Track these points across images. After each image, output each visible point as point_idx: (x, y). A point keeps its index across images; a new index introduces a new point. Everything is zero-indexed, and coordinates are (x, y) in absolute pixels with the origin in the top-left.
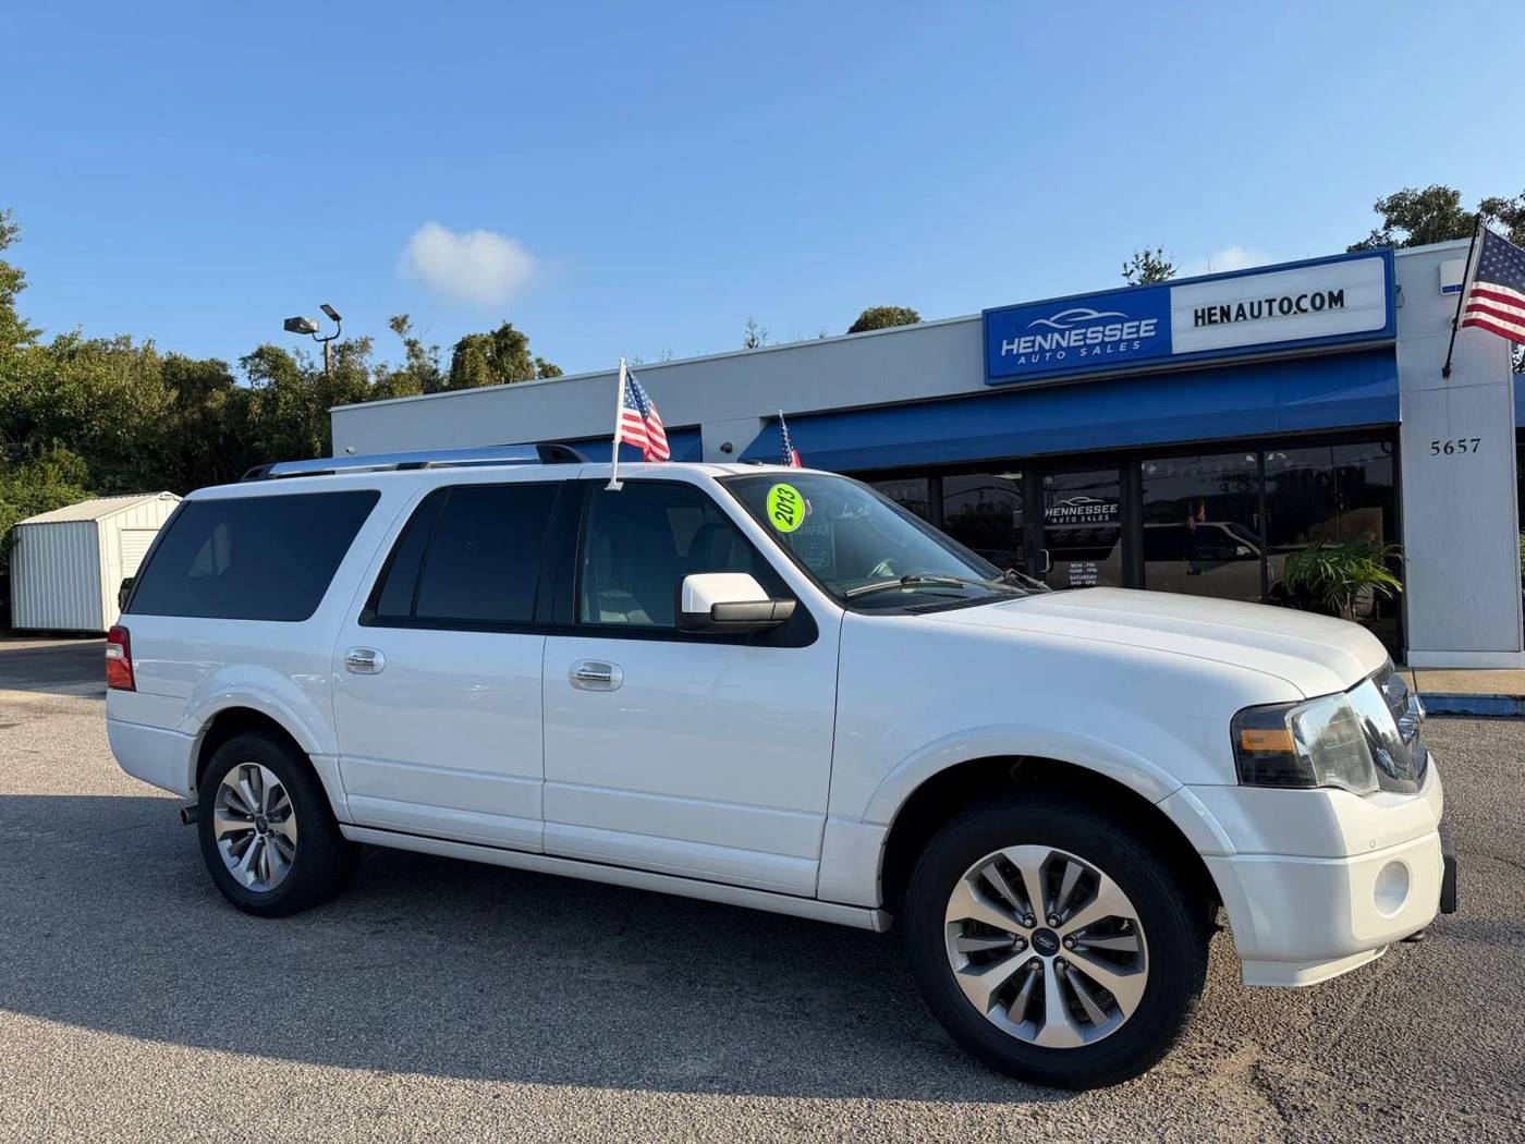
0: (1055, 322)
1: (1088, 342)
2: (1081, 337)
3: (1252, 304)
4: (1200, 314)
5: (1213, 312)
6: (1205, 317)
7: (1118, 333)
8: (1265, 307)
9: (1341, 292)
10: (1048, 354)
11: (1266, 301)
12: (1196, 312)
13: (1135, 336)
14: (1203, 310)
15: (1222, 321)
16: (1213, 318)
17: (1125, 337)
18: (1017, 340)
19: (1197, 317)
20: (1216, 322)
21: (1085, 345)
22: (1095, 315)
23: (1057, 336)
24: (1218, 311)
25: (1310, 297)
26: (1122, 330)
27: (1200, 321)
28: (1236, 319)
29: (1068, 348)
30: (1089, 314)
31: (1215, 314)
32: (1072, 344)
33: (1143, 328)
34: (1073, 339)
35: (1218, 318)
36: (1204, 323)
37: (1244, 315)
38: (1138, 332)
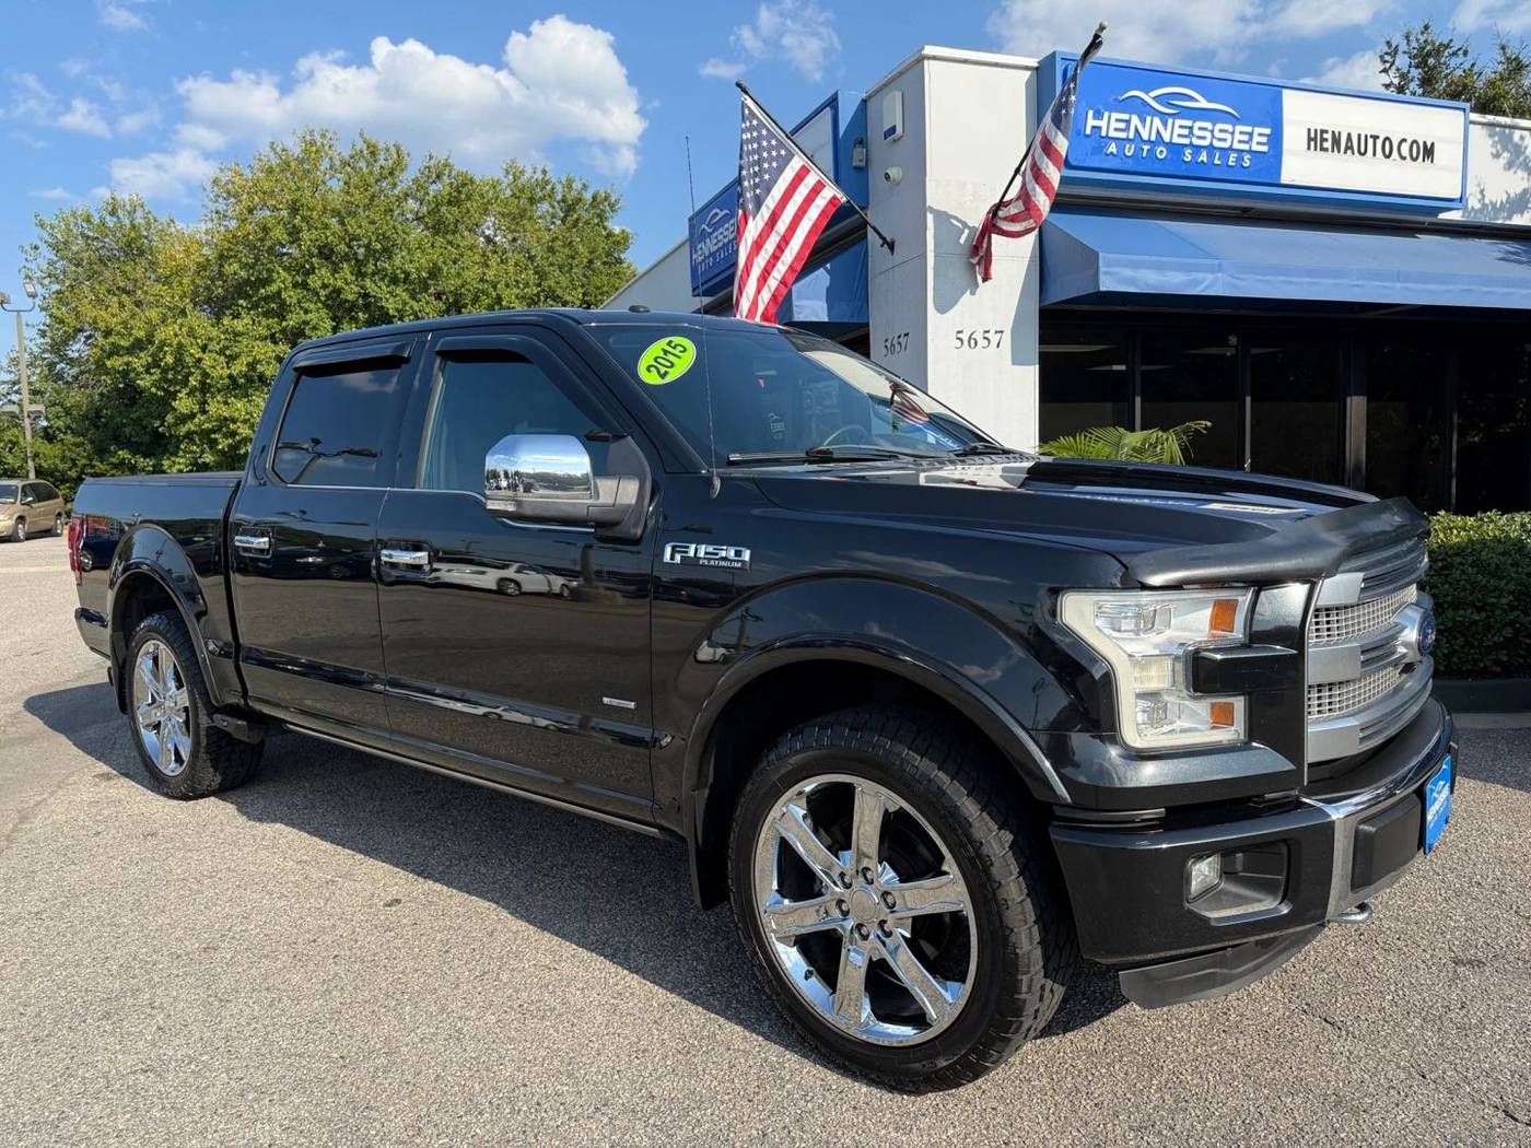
0: (1153, 98)
1: (1196, 142)
2: (1186, 132)
3: (1359, 136)
4: (1312, 135)
5: (1325, 136)
6: (1316, 140)
7: (1228, 136)
8: (1370, 141)
9: (1433, 144)
10: (1146, 147)
11: (1371, 136)
12: (1309, 130)
13: (1246, 147)
14: (1316, 130)
15: (1333, 151)
16: (1326, 145)
17: (1237, 146)
18: (1106, 114)
19: (1310, 139)
20: (1326, 150)
21: (1191, 145)
22: (1203, 103)
23: (1157, 121)
24: (1328, 136)
25: (1409, 142)
26: (1233, 133)
27: (1312, 143)
28: (1345, 152)
29: (1170, 145)
30: (1196, 100)
31: (1326, 140)
32: (1176, 140)
33: (1256, 139)
34: (1175, 132)
35: (1328, 145)
36: (1316, 149)
37: (1351, 148)
38: (1249, 141)
